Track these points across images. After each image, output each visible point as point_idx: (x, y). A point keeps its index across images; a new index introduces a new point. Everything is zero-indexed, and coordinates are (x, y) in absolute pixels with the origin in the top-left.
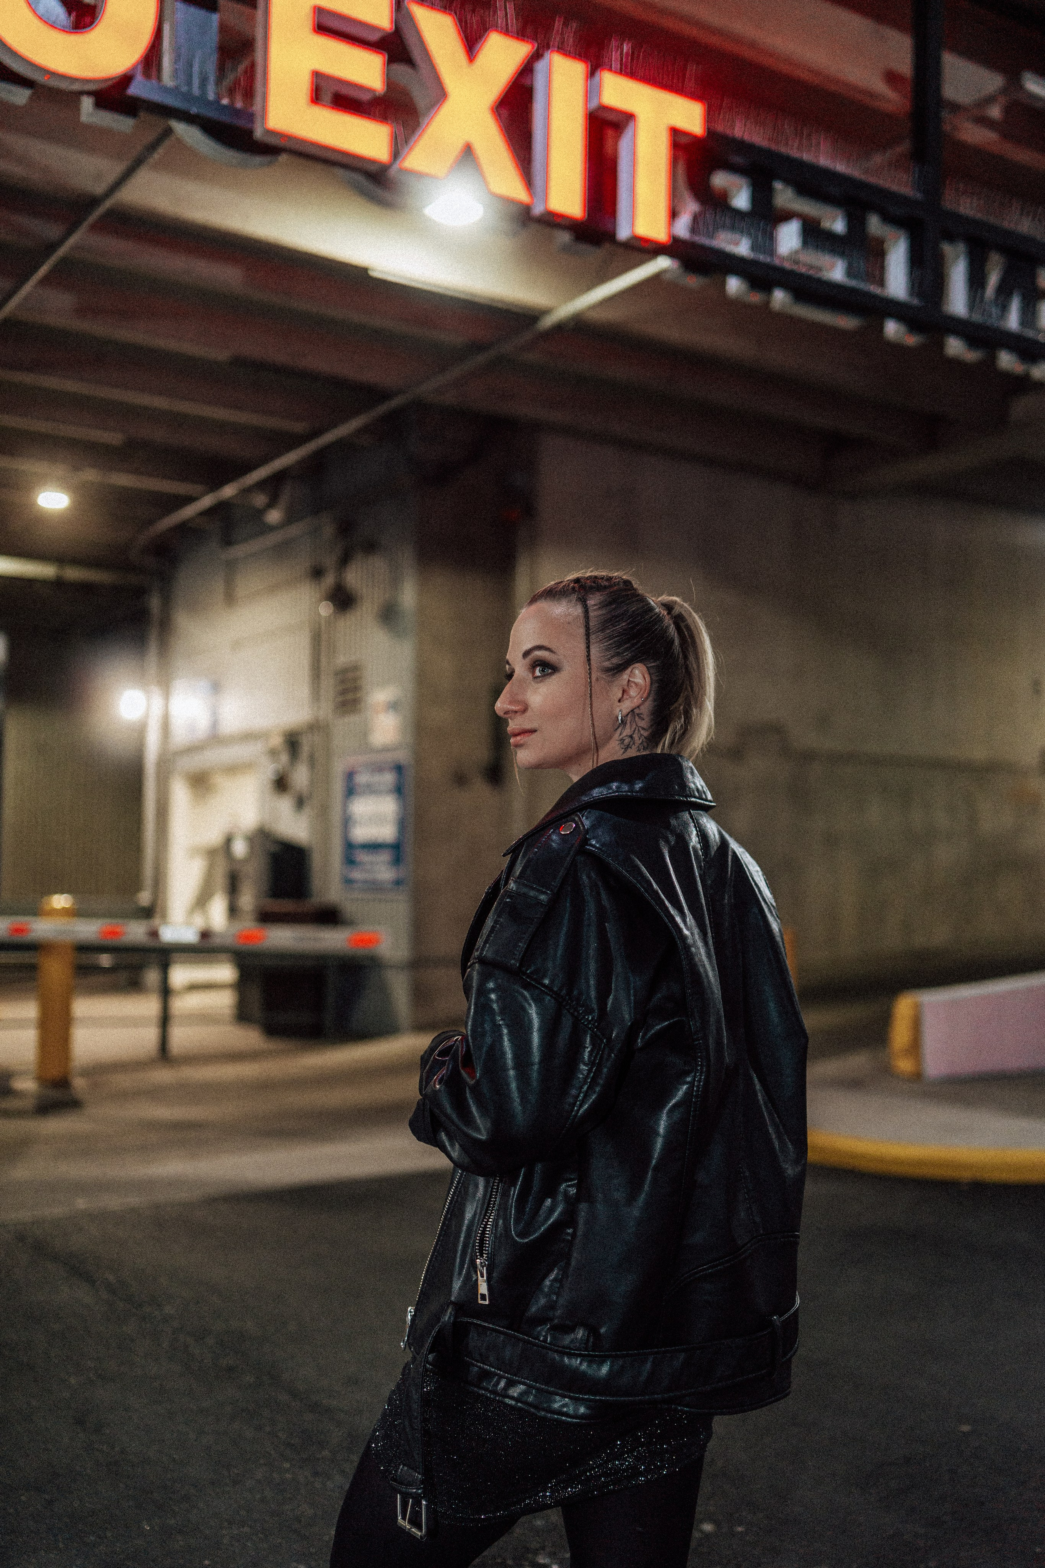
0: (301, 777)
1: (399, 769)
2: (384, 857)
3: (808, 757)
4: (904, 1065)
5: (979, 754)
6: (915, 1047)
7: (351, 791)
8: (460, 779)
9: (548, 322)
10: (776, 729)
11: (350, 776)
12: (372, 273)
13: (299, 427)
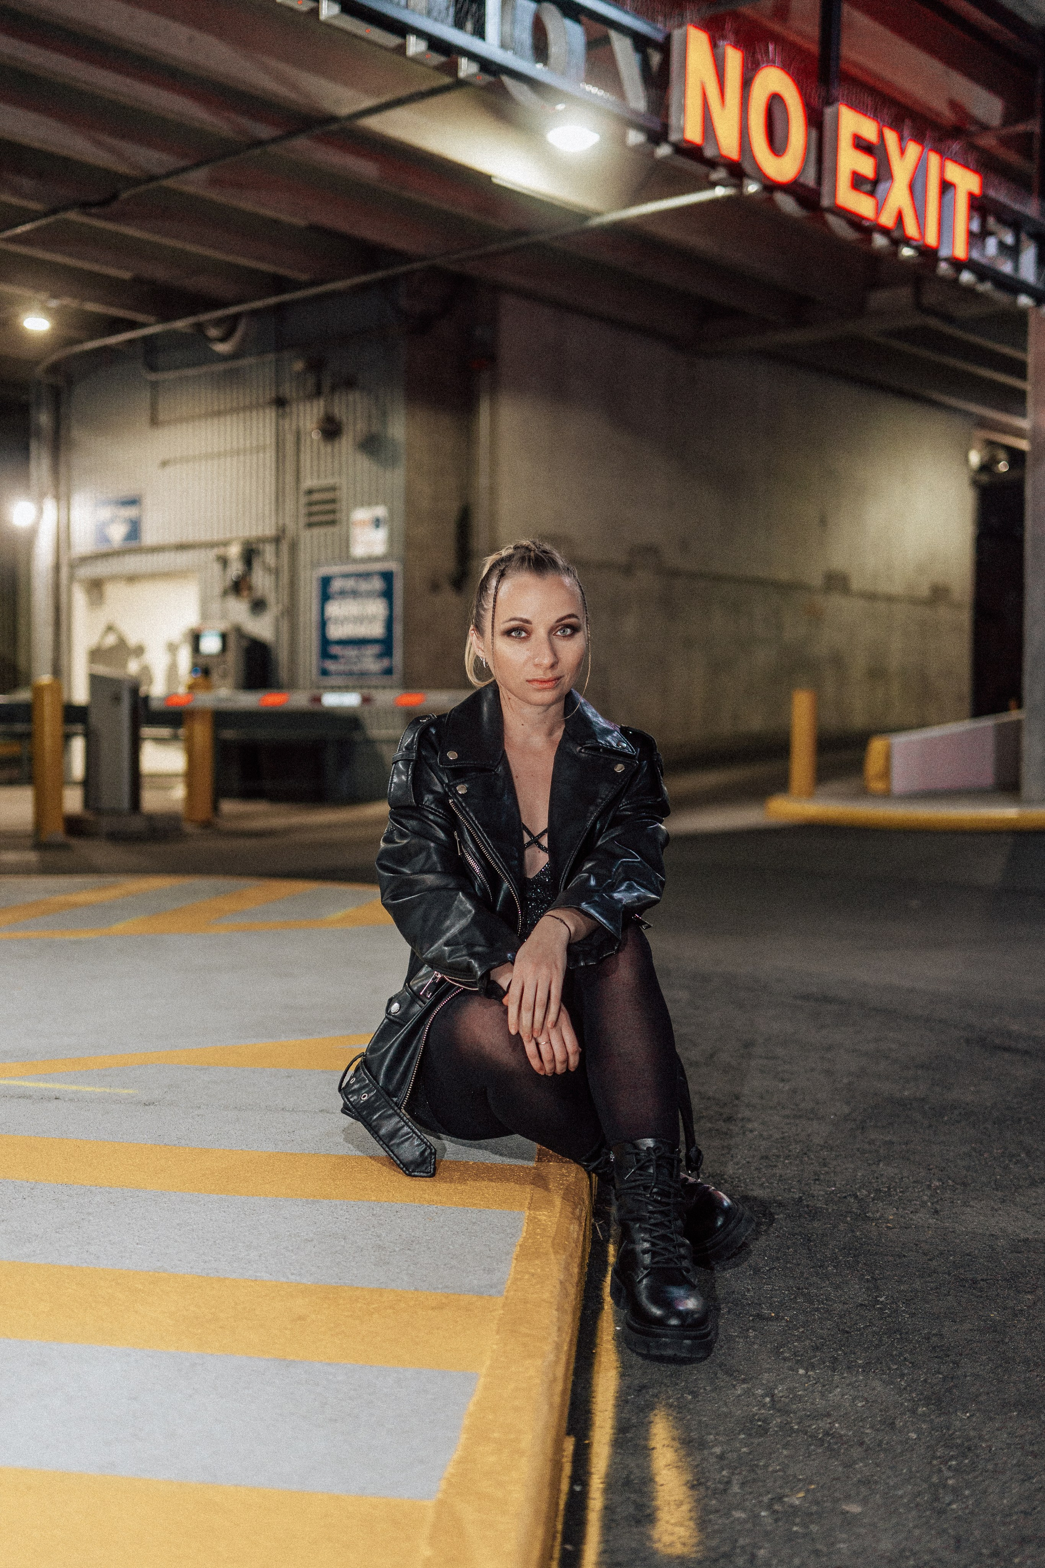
0: (261, 581)
1: (387, 577)
2: (372, 651)
3: (675, 573)
4: (877, 786)
5: (784, 575)
6: (886, 774)
7: (325, 596)
8: (435, 587)
9: (596, 221)
10: (651, 550)
11: (326, 582)
12: (494, 180)
13: (304, 277)
